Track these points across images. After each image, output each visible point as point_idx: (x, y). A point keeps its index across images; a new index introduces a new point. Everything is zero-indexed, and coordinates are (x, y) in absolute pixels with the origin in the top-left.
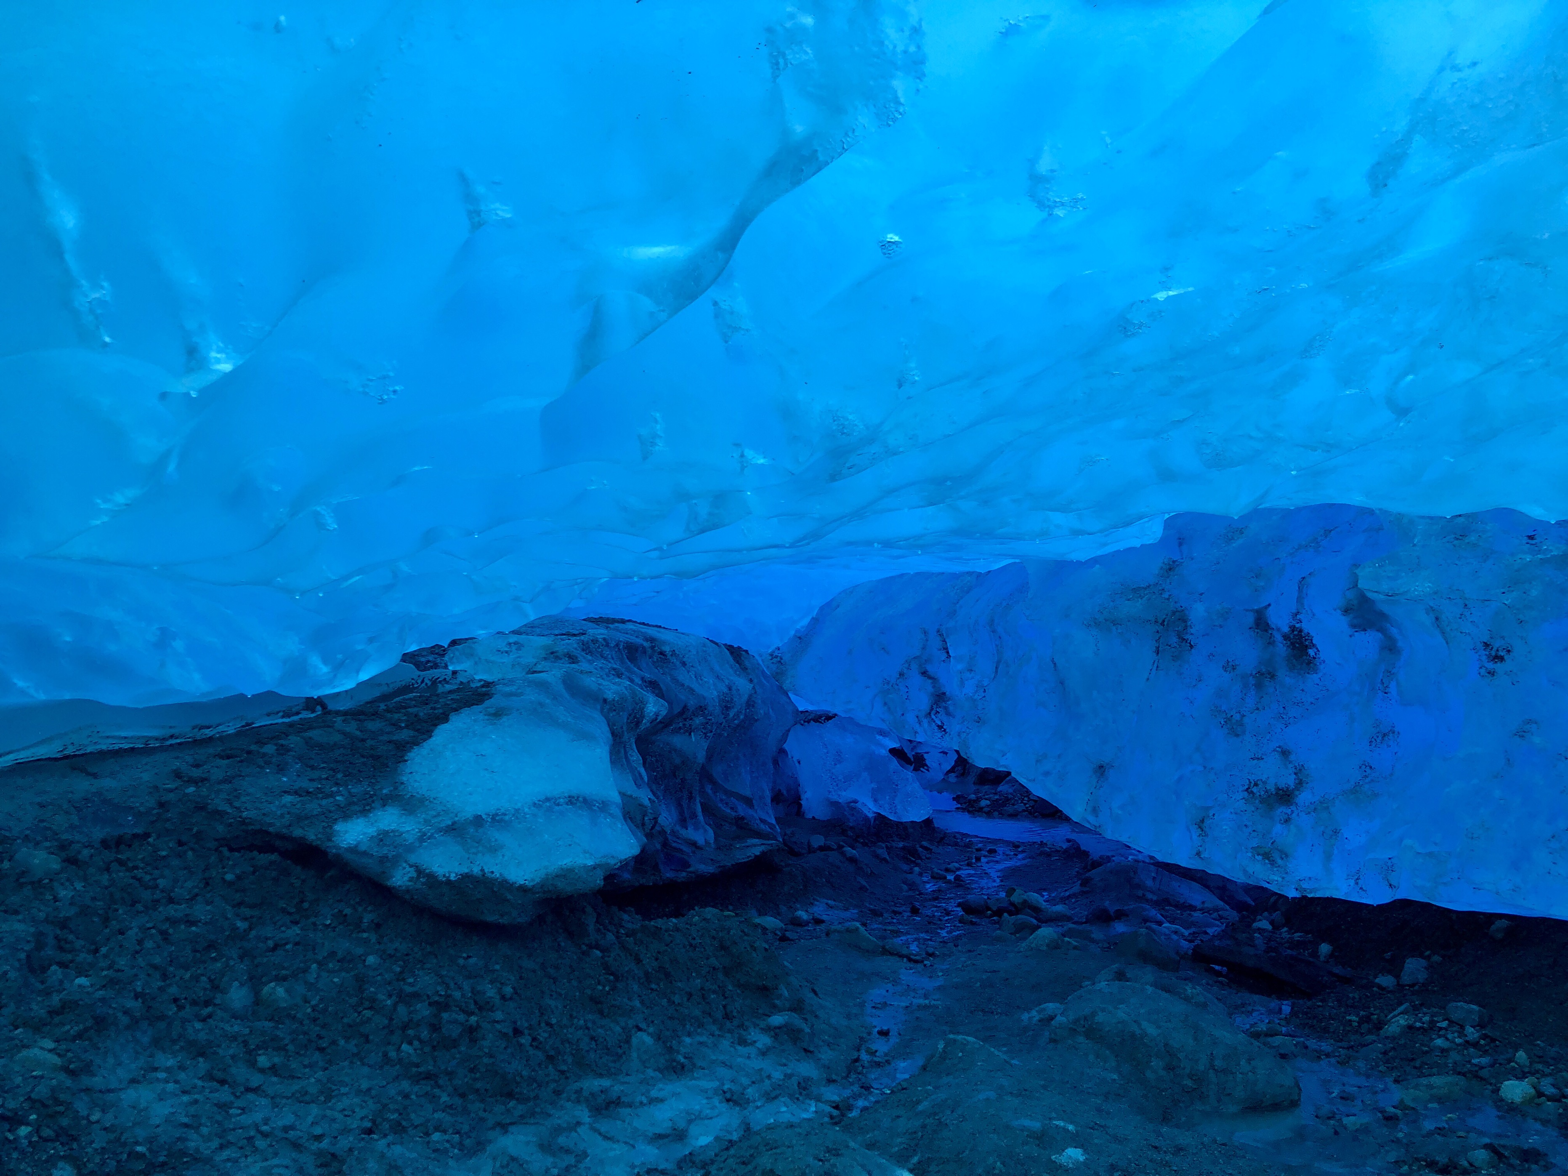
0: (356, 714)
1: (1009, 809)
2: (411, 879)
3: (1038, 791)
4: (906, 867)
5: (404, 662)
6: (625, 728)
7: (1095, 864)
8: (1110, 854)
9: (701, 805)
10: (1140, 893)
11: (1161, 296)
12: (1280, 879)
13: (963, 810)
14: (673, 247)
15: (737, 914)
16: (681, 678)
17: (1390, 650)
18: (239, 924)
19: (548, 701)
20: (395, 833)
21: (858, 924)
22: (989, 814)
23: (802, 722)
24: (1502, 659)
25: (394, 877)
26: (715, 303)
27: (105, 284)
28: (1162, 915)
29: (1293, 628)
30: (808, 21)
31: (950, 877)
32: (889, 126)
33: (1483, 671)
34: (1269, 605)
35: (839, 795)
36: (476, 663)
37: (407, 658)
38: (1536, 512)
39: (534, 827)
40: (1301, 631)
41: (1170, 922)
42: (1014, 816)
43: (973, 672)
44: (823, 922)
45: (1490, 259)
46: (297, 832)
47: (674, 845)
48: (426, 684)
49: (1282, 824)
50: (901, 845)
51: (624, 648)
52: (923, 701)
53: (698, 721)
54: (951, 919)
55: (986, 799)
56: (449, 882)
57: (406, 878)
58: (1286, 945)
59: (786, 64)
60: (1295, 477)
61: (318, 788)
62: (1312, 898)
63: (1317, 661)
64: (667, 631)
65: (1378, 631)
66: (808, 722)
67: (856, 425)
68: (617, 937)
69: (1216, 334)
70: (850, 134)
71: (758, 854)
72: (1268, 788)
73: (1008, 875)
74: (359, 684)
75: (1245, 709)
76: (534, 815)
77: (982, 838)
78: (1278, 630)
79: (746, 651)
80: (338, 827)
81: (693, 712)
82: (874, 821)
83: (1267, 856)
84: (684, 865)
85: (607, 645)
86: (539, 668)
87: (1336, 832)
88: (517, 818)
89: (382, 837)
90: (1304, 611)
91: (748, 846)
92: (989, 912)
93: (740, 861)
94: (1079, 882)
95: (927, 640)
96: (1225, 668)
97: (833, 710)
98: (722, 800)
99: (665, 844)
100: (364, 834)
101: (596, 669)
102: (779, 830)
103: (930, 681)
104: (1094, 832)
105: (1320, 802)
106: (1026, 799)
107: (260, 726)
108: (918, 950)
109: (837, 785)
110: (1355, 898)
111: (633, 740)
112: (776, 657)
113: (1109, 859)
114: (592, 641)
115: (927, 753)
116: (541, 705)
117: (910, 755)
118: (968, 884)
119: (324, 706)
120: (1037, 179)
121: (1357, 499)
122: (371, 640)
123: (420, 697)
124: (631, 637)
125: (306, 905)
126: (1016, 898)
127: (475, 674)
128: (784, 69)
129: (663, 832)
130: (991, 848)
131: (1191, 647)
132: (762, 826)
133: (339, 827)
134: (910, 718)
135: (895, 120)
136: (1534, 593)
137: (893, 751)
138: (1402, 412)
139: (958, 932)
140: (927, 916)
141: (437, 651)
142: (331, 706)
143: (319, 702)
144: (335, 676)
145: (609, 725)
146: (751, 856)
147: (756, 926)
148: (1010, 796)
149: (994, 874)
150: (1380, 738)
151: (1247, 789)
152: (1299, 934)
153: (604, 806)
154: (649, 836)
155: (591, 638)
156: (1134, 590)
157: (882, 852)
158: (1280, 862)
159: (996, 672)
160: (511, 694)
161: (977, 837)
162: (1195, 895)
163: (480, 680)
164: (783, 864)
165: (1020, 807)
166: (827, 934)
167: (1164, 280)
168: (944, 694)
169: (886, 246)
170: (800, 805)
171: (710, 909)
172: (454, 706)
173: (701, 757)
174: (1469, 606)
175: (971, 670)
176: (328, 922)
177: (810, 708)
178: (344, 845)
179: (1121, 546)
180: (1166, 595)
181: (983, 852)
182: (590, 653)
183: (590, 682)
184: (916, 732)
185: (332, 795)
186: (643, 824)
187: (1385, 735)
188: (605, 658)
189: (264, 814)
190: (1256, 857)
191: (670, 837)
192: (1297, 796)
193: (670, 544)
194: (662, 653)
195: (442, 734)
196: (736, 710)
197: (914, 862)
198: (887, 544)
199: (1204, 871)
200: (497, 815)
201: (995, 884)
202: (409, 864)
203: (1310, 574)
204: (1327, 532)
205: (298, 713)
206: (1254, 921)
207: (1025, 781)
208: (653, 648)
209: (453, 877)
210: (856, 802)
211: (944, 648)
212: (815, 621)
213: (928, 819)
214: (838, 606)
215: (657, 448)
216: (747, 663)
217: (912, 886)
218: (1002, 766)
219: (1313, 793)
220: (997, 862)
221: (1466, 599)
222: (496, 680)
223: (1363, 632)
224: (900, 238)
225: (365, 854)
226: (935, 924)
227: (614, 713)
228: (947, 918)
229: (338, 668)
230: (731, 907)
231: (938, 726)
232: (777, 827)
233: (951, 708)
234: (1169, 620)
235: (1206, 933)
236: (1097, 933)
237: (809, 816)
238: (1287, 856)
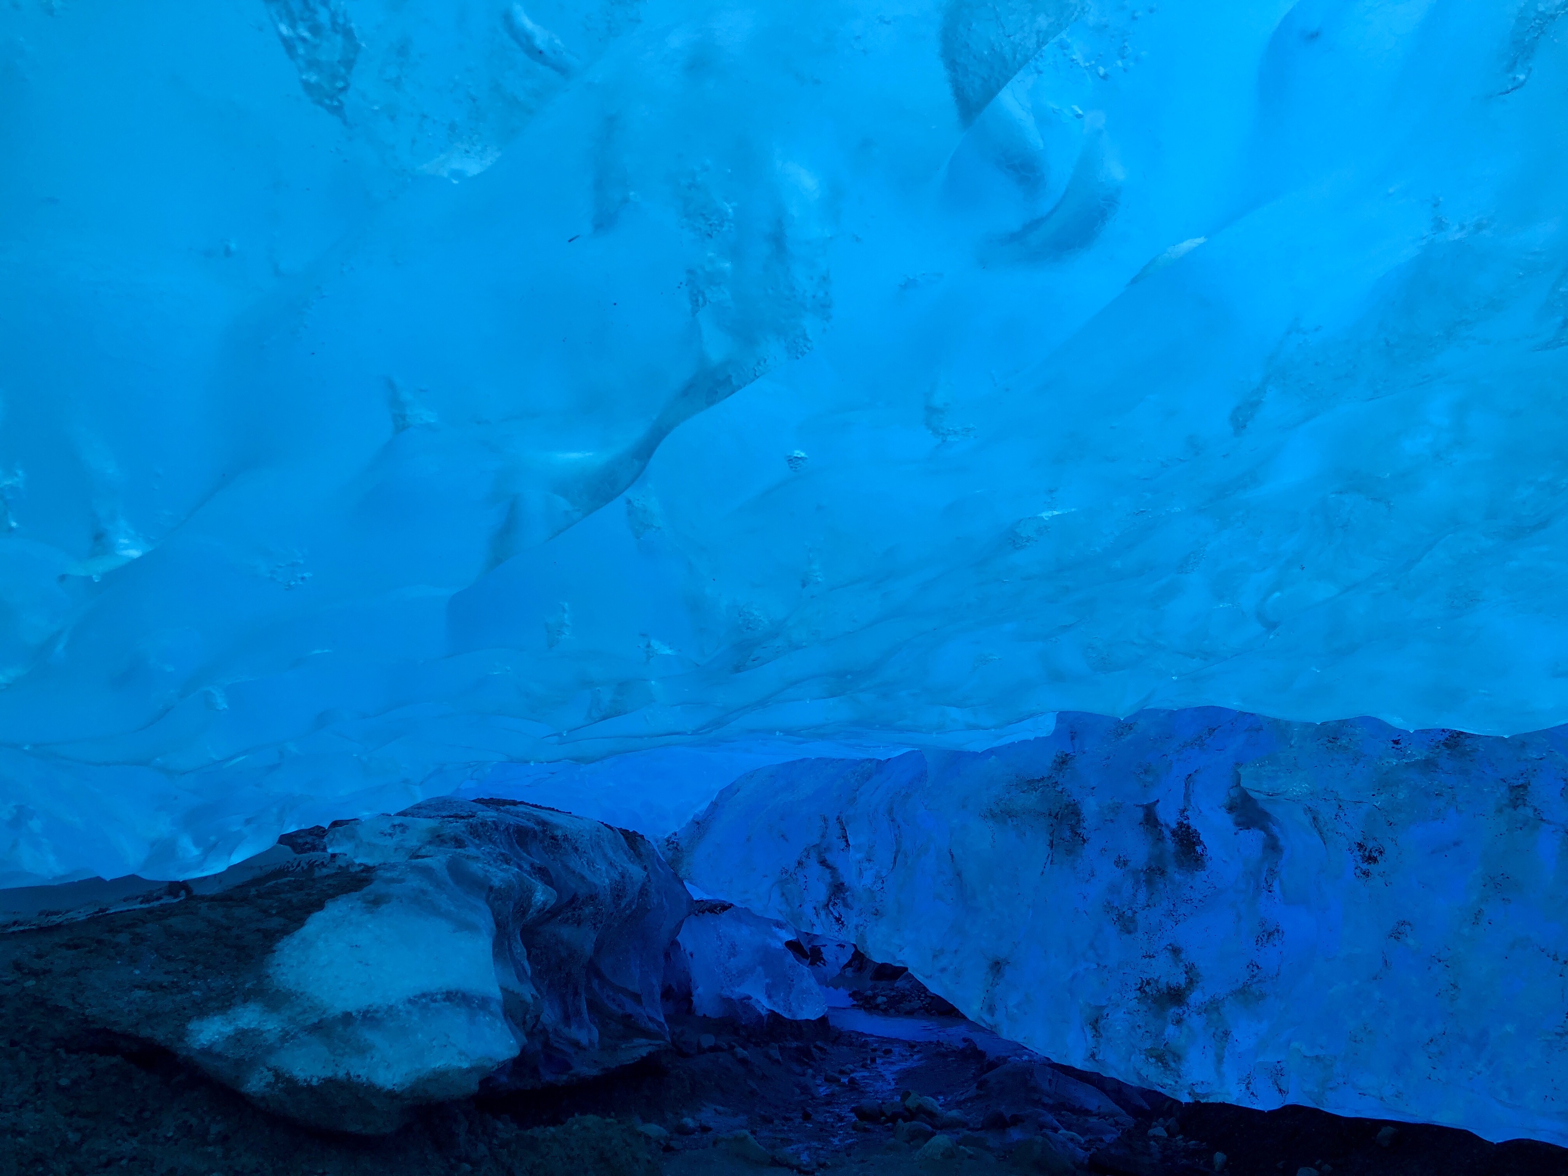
0: (225, 899)
1: (906, 1006)
2: (268, 1085)
3: (934, 988)
4: (798, 1069)
5: (281, 843)
6: (510, 919)
7: (992, 1066)
8: (1004, 1054)
9: (587, 1001)
10: (1036, 1097)
11: (1046, 515)
12: (1173, 1083)
13: (859, 1007)
14: (591, 454)
15: (619, 1122)
16: (572, 864)
17: (1273, 848)
18: (70, 1135)
19: (431, 888)
20: (257, 1033)
21: (746, 1132)
22: (885, 1012)
23: (697, 912)
24: (1375, 860)
25: (249, 1082)
26: (629, 502)
27: (20, 472)
28: (1058, 1120)
29: (1181, 825)
30: (727, 265)
31: (845, 1080)
32: (798, 358)
33: (1358, 871)
34: (1158, 801)
35: (732, 991)
36: (357, 846)
37: (285, 839)
38: (1396, 721)
39: (407, 1026)
40: (1189, 827)
41: (1065, 1128)
42: (910, 1013)
43: (871, 863)
44: (710, 1129)
45: (1341, 493)
46: (145, 1032)
47: (556, 1045)
48: (302, 868)
49: (1173, 1024)
50: (795, 1044)
51: (514, 832)
52: (820, 891)
53: (588, 910)
54: (843, 1126)
55: (882, 996)
56: (310, 1089)
57: (263, 1084)
58: (1182, 1154)
59: (705, 302)
60: (1176, 681)
61: (173, 982)
62: (1205, 1104)
63: (1205, 858)
64: (559, 814)
65: (1261, 829)
66: (703, 912)
67: (761, 620)
68: (490, 1149)
69: (1098, 549)
70: (762, 363)
71: (645, 1055)
72: (1160, 987)
73: (905, 1076)
74: (229, 868)
75: (1136, 905)
76: (409, 1013)
77: (878, 1037)
78: (1167, 826)
79: (642, 837)
80: (191, 1026)
81: (583, 901)
82: (768, 1019)
83: (1160, 1058)
84: (566, 1067)
85: (497, 829)
86: (423, 852)
87: (1226, 1034)
88: (391, 1016)
89: (240, 1037)
90: (1191, 808)
91: (634, 1047)
92: (883, 1118)
93: (625, 1063)
94: (975, 1085)
95: (826, 828)
96: (1117, 863)
97: (728, 900)
98: (608, 996)
99: (546, 1045)
100: (220, 1033)
101: (483, 854)
102: (668, 1030)
103: (828, 871)
104: (991, 1032)
105: (1211, 1003)
106: (923, 995)
107: (115, 913)
108: (808, 1160)
109: (730, 980)
110: (1246, 1104)
111: (518, 932)
112: (673, 842)
113: (1005, 1060)
114: (481, 824)
115: (824, 946)
116: (424, 892)
117: (807, 947)
118: (863, 1087)
119: (188, 890)
120: (931, 410)
121: (1235, 704)
122: (248, 822)
123: (294, 882)
124: (523, 820)
125: (147, 1114)
126: (911, 1103)
127: (355, 857)
128: (703, 306)
129: (544, 1031)
130: (886, 1047)
131: (1084, 841)
132: (650, 1025)
133: (193, 1026)
134: (808, 910)
135: (803, 353)
136: (1401, 796)
137: (789, 944)
138: (1271, 626)
139: (851, 1140)
140: (819, 1122)
141: (316, 832)
142: (197, 891)
143: (184, 886)
144: (205, 859)
145: (493, 914)
146: (636, 1058)
147: (640, 1134)
148: (907, 992)
149: (889, 1076)
150: (1266, 937)
151: (1140, 988)
152: (1193, 1142)
153: (484, 1003)
154: (530, 1035)
155: (480, 821)
156: (1030, 782)
157: (775, 1053)
158: (1173, 1064)
159: (895, 862)
160: (392, 880)
161: (872, 1036)
162: (1093, 1100)
163: (360, 865)
164: (670, 1066)
165: (916, 1004)
166: (715, 1143)
167: (1049, 501)
168: (842, 884)
169: (793, 461)
170: (692, 1001)
171: (592, 1116)
172: (331, 892)
173: (588, 948)
174: (1343, 807)
175: (870, 860)
176: (170, 1134)
177: (705, 897)
178: (196, 1046)
179: (1016, 738)
180: (1059, 789)
181: (878, 1053)
182: (478, 836)
183: (476, 867)
184: (813, 925)
185: (187, 990)
186: (524, 1023)
187: (1270, 934)
188: (494, 843)
189: (110, 1011)
190: (1150, 1059)
191: (551, 1036)
192: (1188, 996)
193: (569, 731)
194: (553, 838)
195: (316, 922)
196: (628, 899)
197: (807, 1064)
198: (788, 732)
199: (1098, 1073)
200: (368, 1011)
201: (889, 1087)
202: (268, 1068)
203: (1195, 772)
204: (1212, 731)
205: (159, 898)
206: (1150, 1127)
207: (921, 977)
208: (544, 831)
209: (315, 1082)
210: (749, 998)
211: (843, 837)
212: (714, 805)
213: (823, 1017)
214: (738, 790)
215: (563, 636)
216: (642, 850)
217: (805, 1089)
218: (899, 961)
219: (1203, 993)
220: (892, 1063)
221: (1340, 800)
222: (376, 865)
223: (1247, 831)
224: (807, 454)
225: (219, 1056)
226: (827, 1131)
227: (500, 902)
228: (840, 1124)
229: (210, 850)
230: (613, 1114)
231: (836, 918)
232: (666, 1025)
233: (849, 899)
234: (1062, 814)
235: (1102, 1140)
236: (992, 1140)
237: (700, 1013)
238: (1179, 1058)
